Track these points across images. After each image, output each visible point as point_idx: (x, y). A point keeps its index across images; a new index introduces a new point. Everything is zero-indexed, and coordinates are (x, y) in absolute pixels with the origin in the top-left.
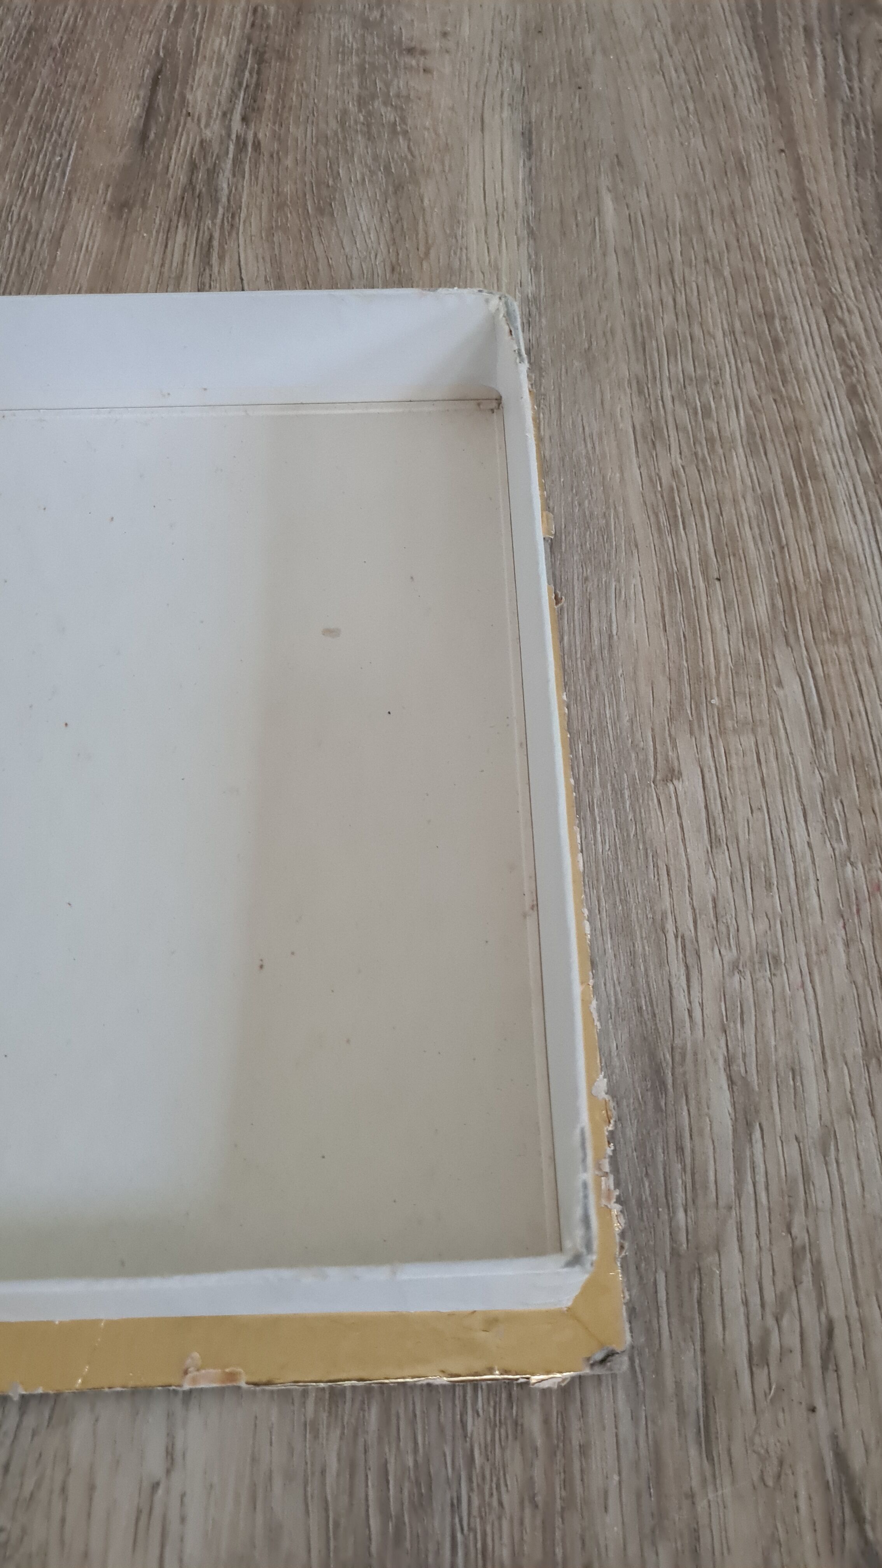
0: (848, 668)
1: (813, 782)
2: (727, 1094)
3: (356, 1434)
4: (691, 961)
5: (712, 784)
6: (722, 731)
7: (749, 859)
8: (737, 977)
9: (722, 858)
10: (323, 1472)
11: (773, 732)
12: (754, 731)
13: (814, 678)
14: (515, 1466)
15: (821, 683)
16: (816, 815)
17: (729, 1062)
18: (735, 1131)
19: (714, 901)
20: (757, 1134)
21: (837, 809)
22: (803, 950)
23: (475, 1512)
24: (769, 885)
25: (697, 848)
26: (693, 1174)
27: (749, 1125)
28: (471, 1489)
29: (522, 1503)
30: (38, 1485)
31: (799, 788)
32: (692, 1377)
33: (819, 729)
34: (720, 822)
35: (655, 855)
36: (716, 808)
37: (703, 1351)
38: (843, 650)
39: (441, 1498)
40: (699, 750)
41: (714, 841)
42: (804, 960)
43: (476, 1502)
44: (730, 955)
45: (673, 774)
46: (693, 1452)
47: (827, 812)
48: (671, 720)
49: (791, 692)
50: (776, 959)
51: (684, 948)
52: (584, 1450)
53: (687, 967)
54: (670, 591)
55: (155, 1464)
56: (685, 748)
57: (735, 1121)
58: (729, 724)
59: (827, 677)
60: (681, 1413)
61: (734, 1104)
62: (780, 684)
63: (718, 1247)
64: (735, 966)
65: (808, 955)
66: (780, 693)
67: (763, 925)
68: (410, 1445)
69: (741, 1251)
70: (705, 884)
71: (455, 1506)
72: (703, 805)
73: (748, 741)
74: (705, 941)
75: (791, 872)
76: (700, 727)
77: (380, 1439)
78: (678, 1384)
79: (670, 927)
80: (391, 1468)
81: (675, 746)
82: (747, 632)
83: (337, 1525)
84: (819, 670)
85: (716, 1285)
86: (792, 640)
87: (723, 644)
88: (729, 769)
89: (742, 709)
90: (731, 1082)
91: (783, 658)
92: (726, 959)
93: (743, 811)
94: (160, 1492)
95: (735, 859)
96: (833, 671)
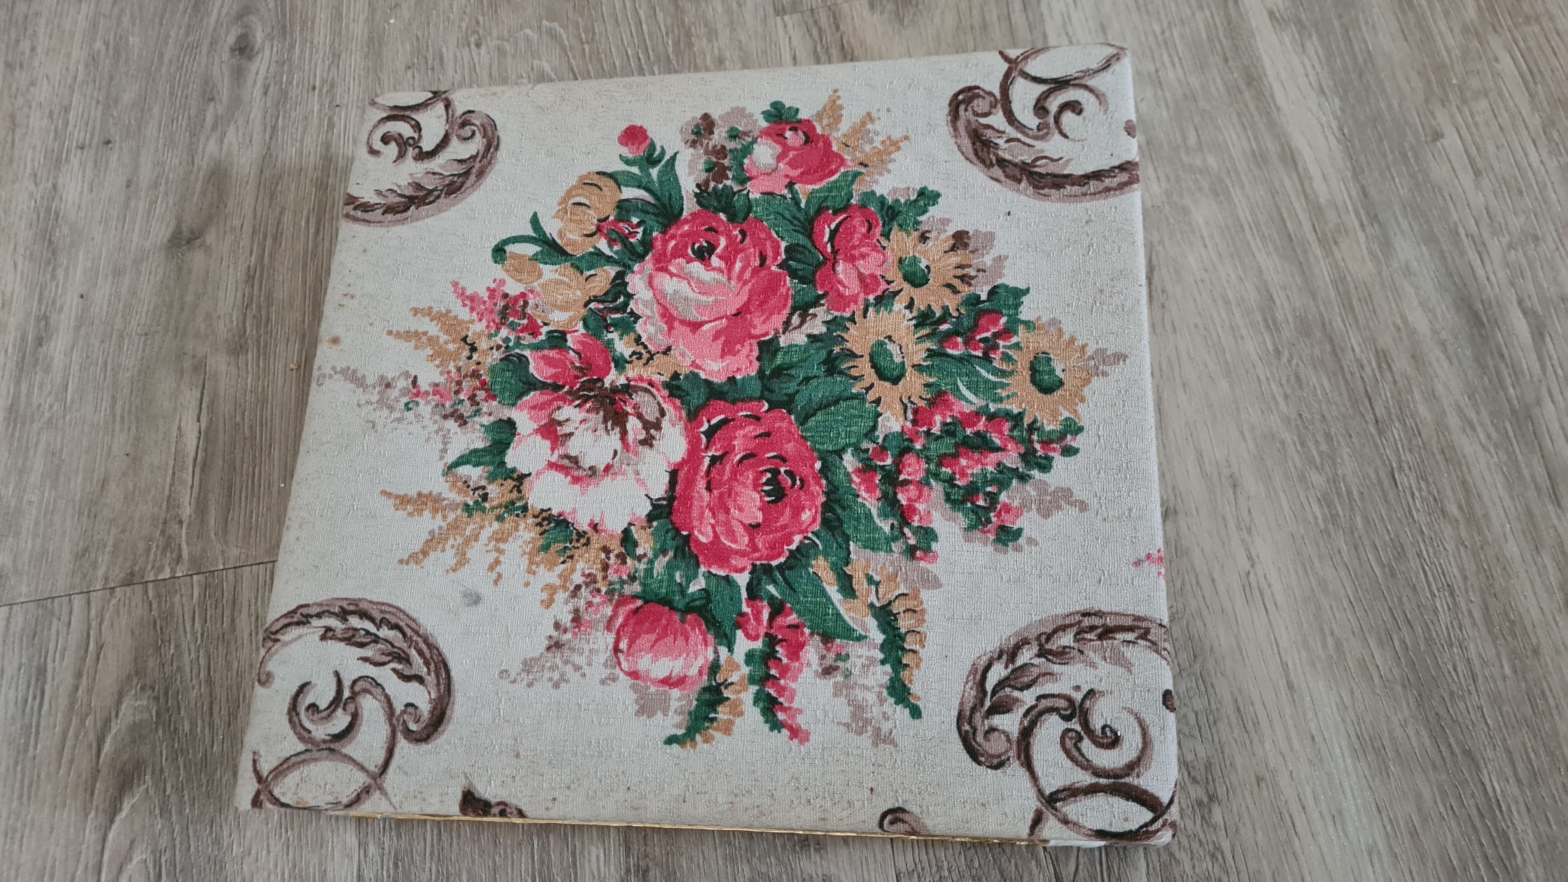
0: (1543, 40)
1: (1535, 121)
2: (1524, 320)
3: (1352, 533)
4: (1481, 248)
5: (1468, 137)
6: (1464, 101)
8: (1513, 252)
9: (1485, 182)
10: (1339, 552)
11: (1500, 95)
12: (1486, 95)
13: (1520, 51)
14: (1448, 531)
15: (1526, 53)
16: (1542, 140)
17: (1520, 302)
18: (1533, 340)
19: (1487, 209)
20: (1548, 339)
21: (1556, 136)
22: (1552, 228)
23: (1432, 555)
24: (1520, 192)
25: (1467, 178)
26: (1513, 367)
27: (1541, 335)
30: (1183, 584)
31: (1527, 128)
32: (1540, 471)
33: (1532, 85)
34: (1478, 159)
35: (1440, 189)
36: (1473, 151)
37: (1543, 457)
38: (1536, 28)
39: (1411, 553)
40: (1452, 116)
41: (1477, 173)
42: (1554, 233)
43: (1431, 551)
44: (1505, 240)
45: (1438, 135)
46: (1550, 507)
47: (1550, 139)
48: (1427, 101)
49: (1506, 64)
50: (1536, 238)
51: (1474, 242)
52: (1486, 516)
53: (1479, 253)
54: (1403, 11)
55: (1245, 565)
56: (1442, 119)
57: (1532, 334)
58: (1468, 95)
59: (1529, 49)
60: (1538, 489)
61: (1529, 325)
62: (1497, 60)
63: (1539, 402)
64: (1511, 246)
65: (1556, 230)
66: (1498, 66)
67: (1522, 218)
68: (1385, 532)
69: (1553, 402)
70: (1478, 200)
71: (1419, 555)
72: (1463, 151)
73: (1483, 104)
74: (1486, 236)
75: (1533, 182)
76: (1449, 101)
77: (1367, 532)
78: (1533, 476)
79: (1462, 231)
80: (1378, 544)
81: (1434, 117)
82: (1465, 30)
83: (1356, 574)
84: (1522, 44)
85: (1542, 422)
86: (1498, 28)
87: (1451, 42)
88: (1476, 124)
89: (1475, 83)
90: (1525, 313)
91: (1496, 44)
92: (1504, 243)
93: (1491, 149)
94: (1252, 575)
95: (1493, 180)
96: (1532, 43)
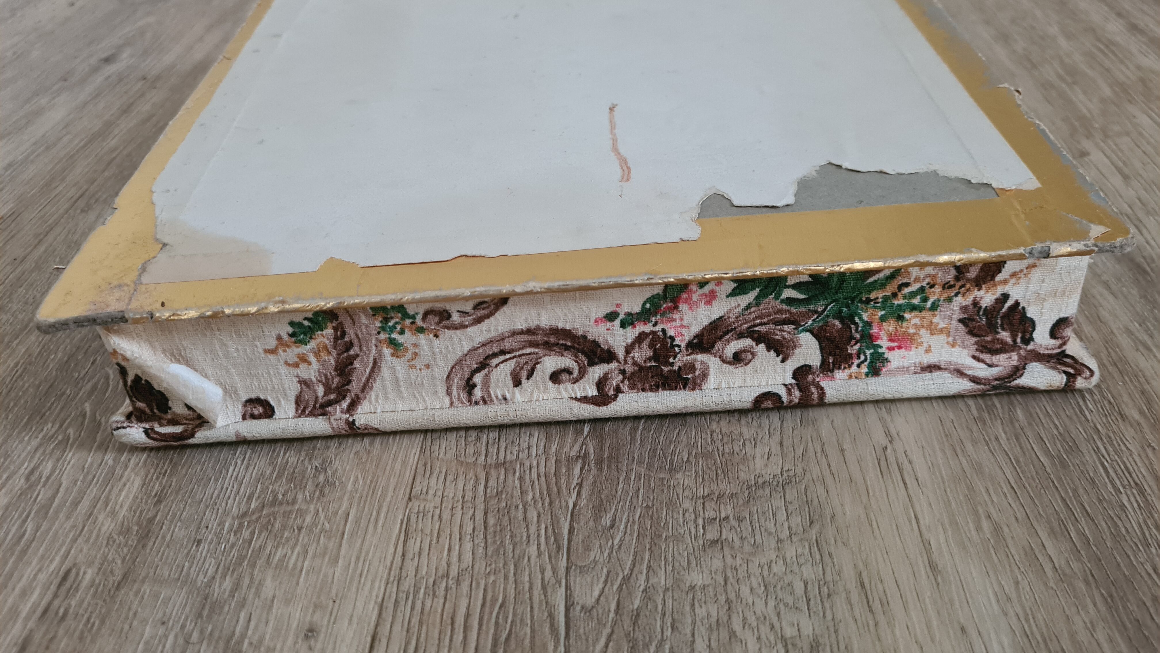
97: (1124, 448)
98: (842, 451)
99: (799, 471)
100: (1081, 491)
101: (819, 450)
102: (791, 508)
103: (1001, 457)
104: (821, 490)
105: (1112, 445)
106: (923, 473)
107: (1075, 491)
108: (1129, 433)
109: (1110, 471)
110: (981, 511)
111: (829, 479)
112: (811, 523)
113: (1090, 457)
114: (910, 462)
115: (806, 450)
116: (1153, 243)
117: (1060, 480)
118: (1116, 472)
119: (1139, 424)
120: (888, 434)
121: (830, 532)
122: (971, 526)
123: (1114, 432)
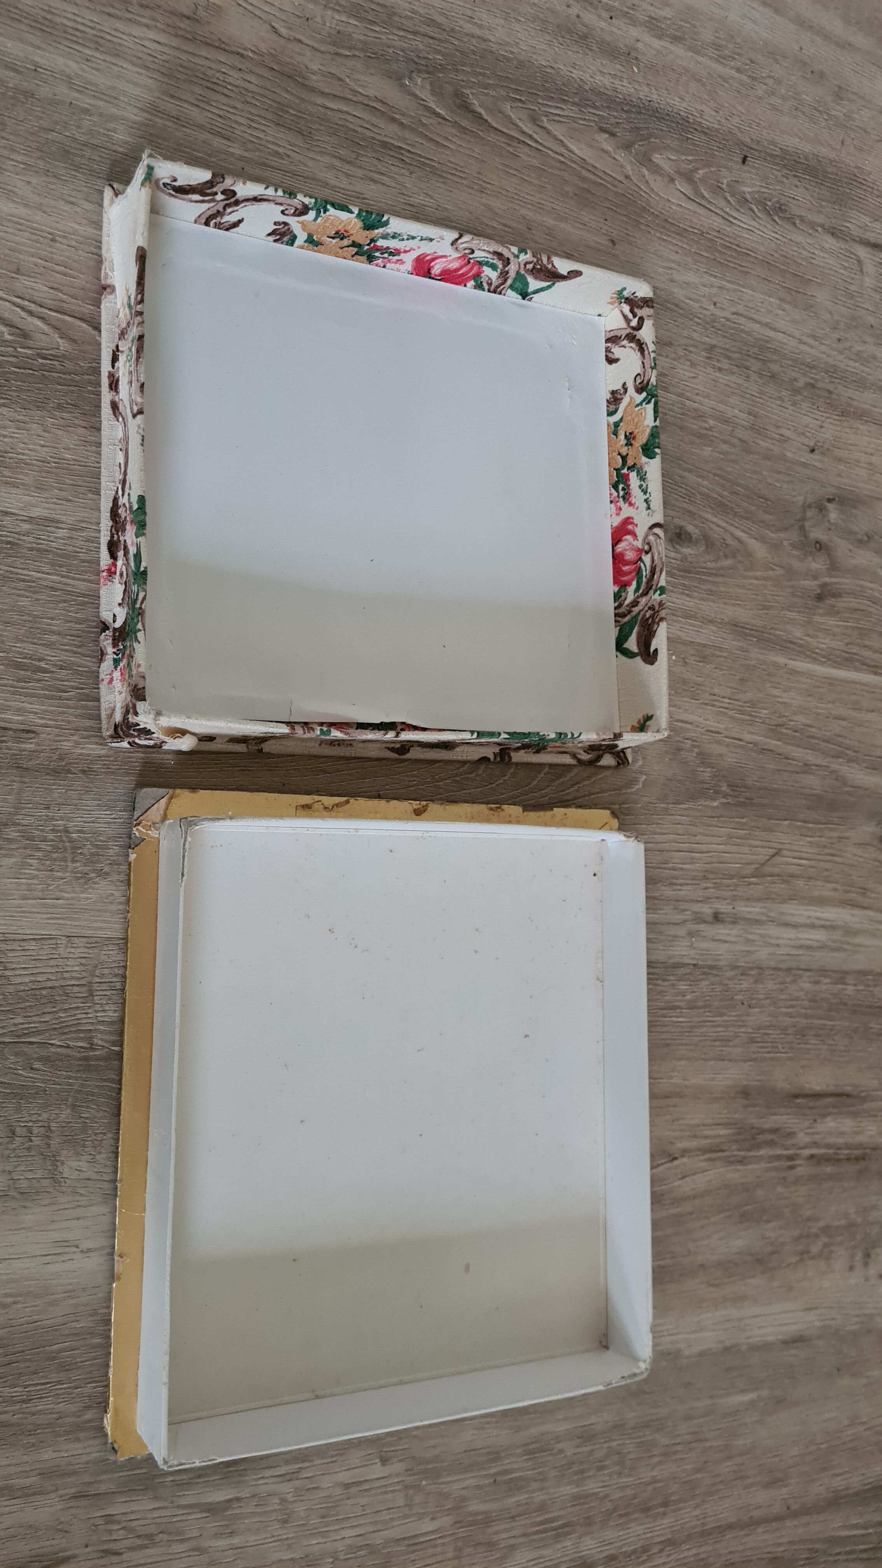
7: (336, 1506)
28: (66, 1388)
29: (59, 1412)
97: (60, 1400)
98: (78, 1219)
99: (64, 1189)
100: (27, 1364)
101: (79, 1203)
102: (34, 1181)
103: (60, 1320)
104: (46, 1202)
105: (64, 1393)
106: (52, 1268)
107: (29, 1360)
108: (72, 1408)
109: (43, 1387)
110: (20, 1299)
111: (55, 1207)
112: (22, 1193)
113: (54, 1377)
114: (63, 1261)
115: (81, 1195)
116: (261, 1482)
117: (38, 1353)
118: (41, 1390)
119: (79, 1416)
120: (89, 1250)
121: (13, 1204)
122: (9, 1291)
123: (74, 1398)
